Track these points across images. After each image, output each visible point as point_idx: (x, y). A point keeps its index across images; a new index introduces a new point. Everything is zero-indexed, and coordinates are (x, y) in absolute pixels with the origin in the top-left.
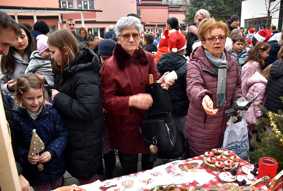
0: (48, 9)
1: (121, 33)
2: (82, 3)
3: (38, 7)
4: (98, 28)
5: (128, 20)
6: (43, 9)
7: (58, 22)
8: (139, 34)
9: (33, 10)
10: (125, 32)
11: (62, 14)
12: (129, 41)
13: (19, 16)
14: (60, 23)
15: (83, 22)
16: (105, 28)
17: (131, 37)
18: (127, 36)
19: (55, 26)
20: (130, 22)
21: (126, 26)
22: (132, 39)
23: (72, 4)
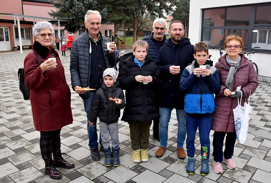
1: (39, 33)
5: (44, 24)
8: (52, 34)
10: (42, 32)
12: (46, 38)
17: (47, 36)
18: (44, 35)
20: (45, 26)
21: (43, 28)
22: (48, 37)
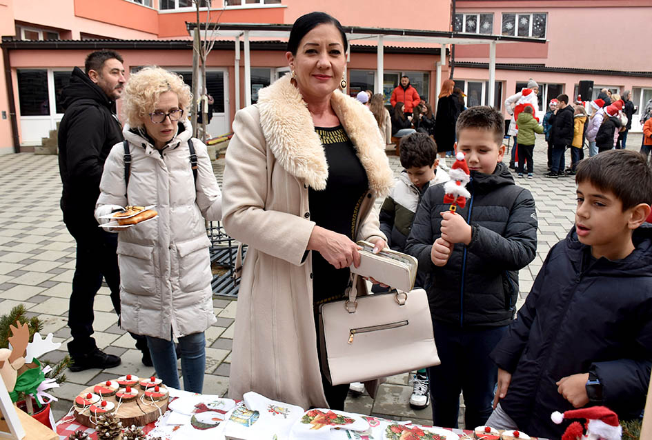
0: (409, 33)
2: (514, 20)
3: (388, 27)
4: (545, 85)
6: (399, 33)
7: (438, 63)
9: (378, 35)
11: (453, 45)
13: (354, 45)
14: (443, 66)
15: (493, 67)
16: (564, 84)
19: (430, 71)
23: (491, 22)
